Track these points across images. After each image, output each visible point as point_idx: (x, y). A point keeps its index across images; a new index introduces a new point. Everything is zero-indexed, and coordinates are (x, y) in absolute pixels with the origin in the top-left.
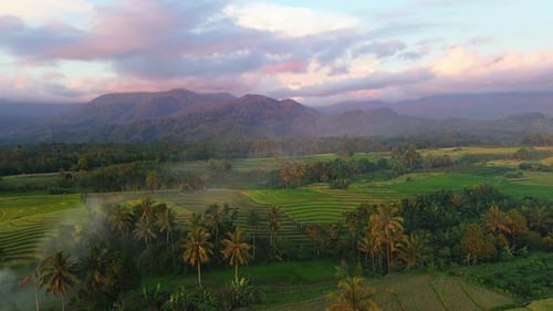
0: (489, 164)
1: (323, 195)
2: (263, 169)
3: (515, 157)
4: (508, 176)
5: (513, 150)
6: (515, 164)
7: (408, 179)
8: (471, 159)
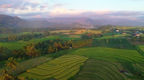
0: (64, 34)
1: (21, 43)
2: (4, 37)
3: (70, 32)
4: (67, 36)
5: (69, 31)
6: (69, 34)
7: (45, 38)
8: (61, 33)
